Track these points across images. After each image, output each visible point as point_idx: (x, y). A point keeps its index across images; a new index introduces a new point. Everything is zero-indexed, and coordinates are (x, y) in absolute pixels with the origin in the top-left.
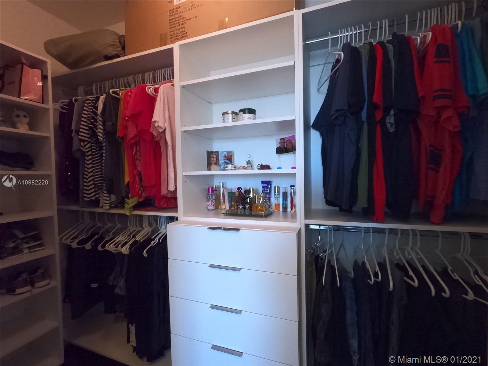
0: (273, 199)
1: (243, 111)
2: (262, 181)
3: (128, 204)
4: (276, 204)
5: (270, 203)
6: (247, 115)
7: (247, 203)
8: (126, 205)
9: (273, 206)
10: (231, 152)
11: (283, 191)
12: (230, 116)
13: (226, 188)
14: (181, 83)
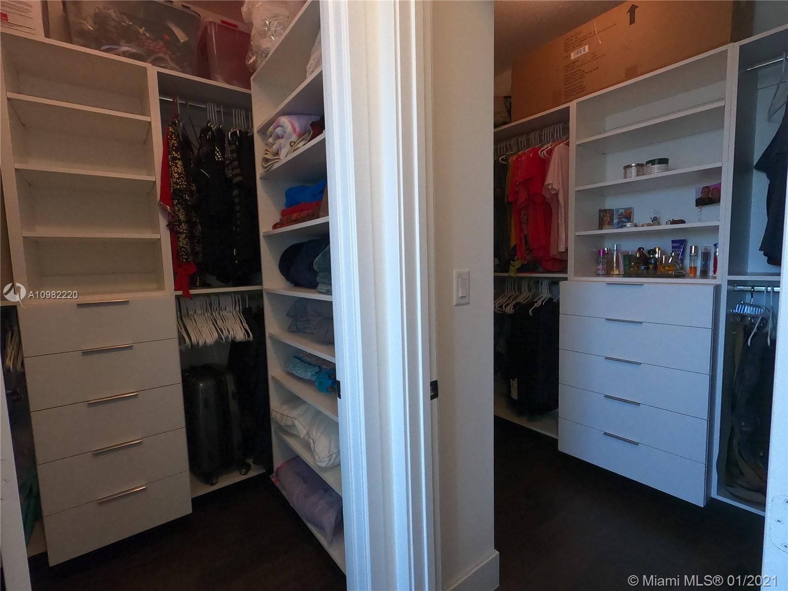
0: (687, 262)
1: (652, 162)
2: (672, 241)
3: (514, 266)
4: (691, 268)
5: (682, 265)
6: (656, 166)
7: (651, 263)
8: (511, 267)
9: (688, 269)
10: (631, 208)
11: (703, 251)
12: (634, 170)
13: (621, 250)
14: (577, 141)
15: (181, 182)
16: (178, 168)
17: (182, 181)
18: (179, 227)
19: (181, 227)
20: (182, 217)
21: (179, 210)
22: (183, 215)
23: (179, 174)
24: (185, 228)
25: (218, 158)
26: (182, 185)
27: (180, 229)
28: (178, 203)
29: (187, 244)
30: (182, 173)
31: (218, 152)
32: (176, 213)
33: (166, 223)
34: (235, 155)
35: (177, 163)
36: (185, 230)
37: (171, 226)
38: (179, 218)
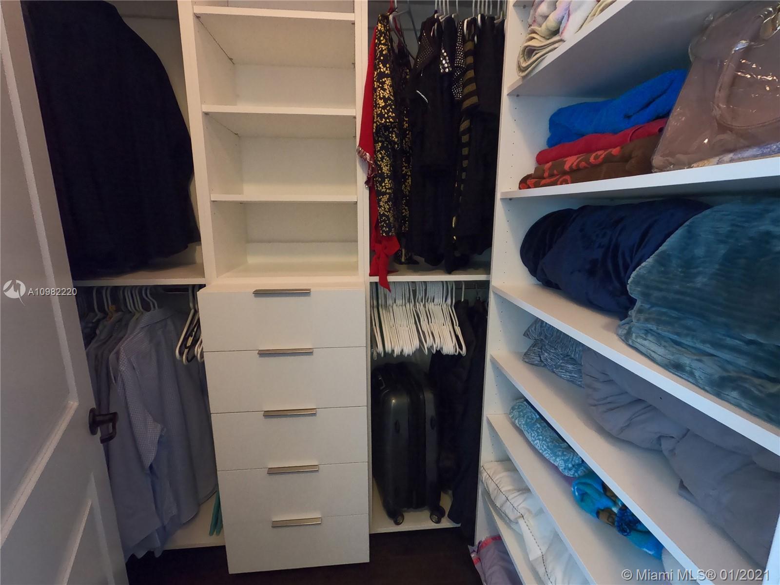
15: (388, 114)
16: (385, 90)
17: (389, 111)
18: (381, 185)
19: (383, 184)
20: (385, 170)
21: (382, 158)
22: (387, 166)
23: (385, 100)
24: (388, 186)
25: (444, 68)
26: (388, 117)
27: (382, 188)
28: (382, 148)
29: (390, 209)
30: (389, 99)
31: (445, 59)
32: (378, 163)
33: (365, 179)
34: (470, 60)
35: (384, 83)
36: (389, 189)
37: (371, 183)
38: (381, 171)
